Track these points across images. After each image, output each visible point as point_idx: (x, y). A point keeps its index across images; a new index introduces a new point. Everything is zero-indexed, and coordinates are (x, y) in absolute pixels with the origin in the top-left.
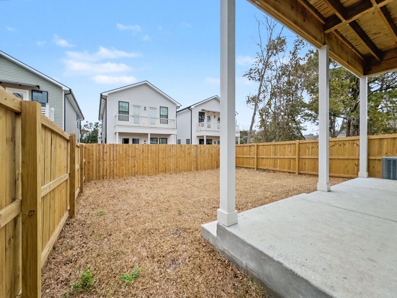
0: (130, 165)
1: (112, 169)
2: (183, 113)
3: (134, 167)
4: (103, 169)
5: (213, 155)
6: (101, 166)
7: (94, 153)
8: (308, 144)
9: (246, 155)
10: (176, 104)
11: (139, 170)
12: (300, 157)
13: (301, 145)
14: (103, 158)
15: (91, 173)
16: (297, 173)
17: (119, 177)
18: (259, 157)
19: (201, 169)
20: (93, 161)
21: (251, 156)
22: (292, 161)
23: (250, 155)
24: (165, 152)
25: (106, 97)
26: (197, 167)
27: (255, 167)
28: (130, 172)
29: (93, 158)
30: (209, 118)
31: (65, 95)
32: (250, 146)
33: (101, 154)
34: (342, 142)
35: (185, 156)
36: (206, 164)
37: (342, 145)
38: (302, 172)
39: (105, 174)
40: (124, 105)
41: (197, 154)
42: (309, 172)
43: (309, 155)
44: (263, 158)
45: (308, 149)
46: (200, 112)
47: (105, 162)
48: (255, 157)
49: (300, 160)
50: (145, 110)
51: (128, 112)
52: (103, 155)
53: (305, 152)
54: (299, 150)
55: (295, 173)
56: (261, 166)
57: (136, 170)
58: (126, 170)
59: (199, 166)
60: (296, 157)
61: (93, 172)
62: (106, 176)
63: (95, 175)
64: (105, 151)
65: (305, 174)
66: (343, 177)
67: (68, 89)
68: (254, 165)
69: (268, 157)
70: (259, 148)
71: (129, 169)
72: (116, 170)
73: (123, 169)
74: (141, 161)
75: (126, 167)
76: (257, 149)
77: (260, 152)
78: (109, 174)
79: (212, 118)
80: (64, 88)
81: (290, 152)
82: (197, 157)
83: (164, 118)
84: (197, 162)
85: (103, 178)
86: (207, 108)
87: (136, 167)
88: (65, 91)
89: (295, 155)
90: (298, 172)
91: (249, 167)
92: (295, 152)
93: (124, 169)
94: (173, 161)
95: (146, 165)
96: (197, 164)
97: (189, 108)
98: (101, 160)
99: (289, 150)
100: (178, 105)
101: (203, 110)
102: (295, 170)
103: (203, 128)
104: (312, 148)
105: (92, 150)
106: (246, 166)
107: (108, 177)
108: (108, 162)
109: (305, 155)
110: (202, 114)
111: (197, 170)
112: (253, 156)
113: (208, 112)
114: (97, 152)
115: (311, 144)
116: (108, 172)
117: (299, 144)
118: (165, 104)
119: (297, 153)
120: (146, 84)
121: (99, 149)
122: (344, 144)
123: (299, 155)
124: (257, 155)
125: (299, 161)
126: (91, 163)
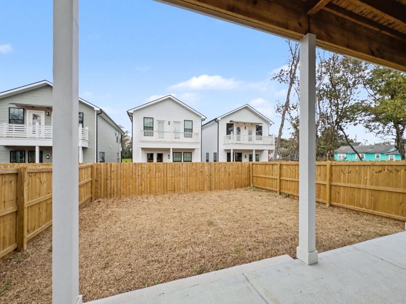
0: (137, 184)
1: (119, 188)
2: (209, 126)
3: (141, 186)
4: (111, 188)
5: (231, 174)
6: (109, 185)
7: (102, 172)
8: (343, 167)
9: (269, 175)
10: (201, 117)
11: (146, 189)
12: (332, 183)
13: (334, 168)
14: (110, 177)
15: (99, 191)
16: (328, 205)
17: (126, 196)
18: (282, 178)
19: (215, 189)
20: (101, 180)
21: (273, 177)
22: (322, 187)
23: (273, 175)
24: (173, 171)
25: (132, 114)
26: (211, 186)
27: (278, 190)
28: (137, 191)
29: (101, 177)
30: (239, 129)
31: (97, 115)
32: (273, 165)
33: (109, 173)
34: (394, 167)
35: (197, 174)
36: (222, 183)
37: (394, 172)
38: (335, 203)
39: (112, 192)
40: (149, 121)
41: (211, 172)
42: (345, 205)
43: (344, 182)
44: (287, 181)
45: (344, 174)
46: (227, 124)
47: (113, 181)
48: (278, 178)
49: (333, 187)
50: (169, 124)
51: (153, 127)
52: (111, 174)
53: (340, 177)
54: (331, 174)
55: (324, 204)
56: (285, 190)
57: (143, 189)
58: (133, 189)
59: (213, 186)
60: (327, 183)
61: (101, 190)
62: (114, 194)
63: (103, 194)
64: (112, 170)
65: (338, 207)
66: (395, 220)
67: (99, 109)
68: (277, 188)
69: (293, 179)
70: (282, 168)
71: (136, 188)
72: (123, 189)
73: (129, 188)
74: (148, 180)
75: (132, 186)
76: (281, 169)
77: (284, 172)
78: (117, 193)
79: (242, 129)
80: (96, 109)
81: (320, 175)
82: (210, 175)
83: (188, 131)
84: (210, 181)
85: (111, 197)
86: (235, 118)
87: (143, 186)
88: (97, 111)
89: (325, 180)
90: (330, 203)
91: (271, 189)
92: (325, 176)
93: (131, 188)
94: (183, 179)
95: (153, 183)
96: (211, 184)
97: (215, 120)
98: (109, 178)
99: (318, 173)
100: (203, 117)
101: (231, 121)
102: (325, 199)
103: (230, 141)
104: (348, 173)
105: (101, 170)
106: (269, 188)
107: (115, 195)
108: (115, 180)
109: (340, 181)
110: (230, 126)
111: (210, 190)
112: (276, 177)
113: (238, 123)
114: (105, 170)
115: (347, 168)
116: (115, 190)
117: (331, 166)
118: (190, 117)
119: (328, 178)
120: (170, 98)
121: (107, 168)
122: (398, 171)
123: (331, 180)
124: (280, 176)
125: (331, 188)
126: (99, 182)
